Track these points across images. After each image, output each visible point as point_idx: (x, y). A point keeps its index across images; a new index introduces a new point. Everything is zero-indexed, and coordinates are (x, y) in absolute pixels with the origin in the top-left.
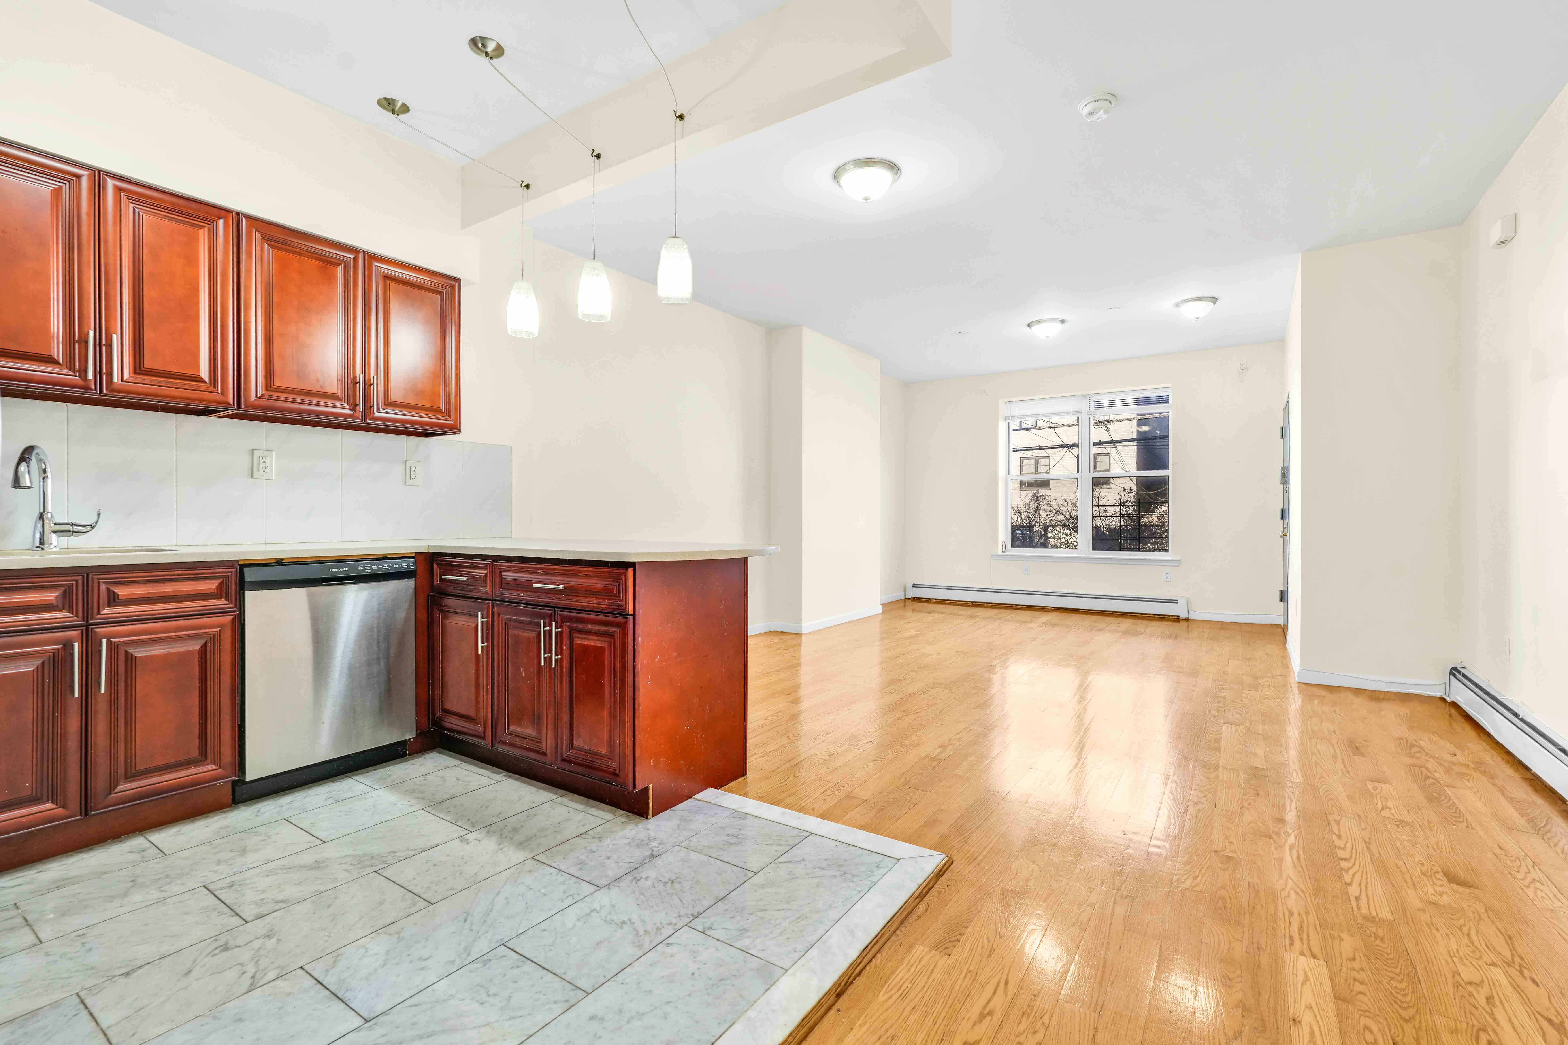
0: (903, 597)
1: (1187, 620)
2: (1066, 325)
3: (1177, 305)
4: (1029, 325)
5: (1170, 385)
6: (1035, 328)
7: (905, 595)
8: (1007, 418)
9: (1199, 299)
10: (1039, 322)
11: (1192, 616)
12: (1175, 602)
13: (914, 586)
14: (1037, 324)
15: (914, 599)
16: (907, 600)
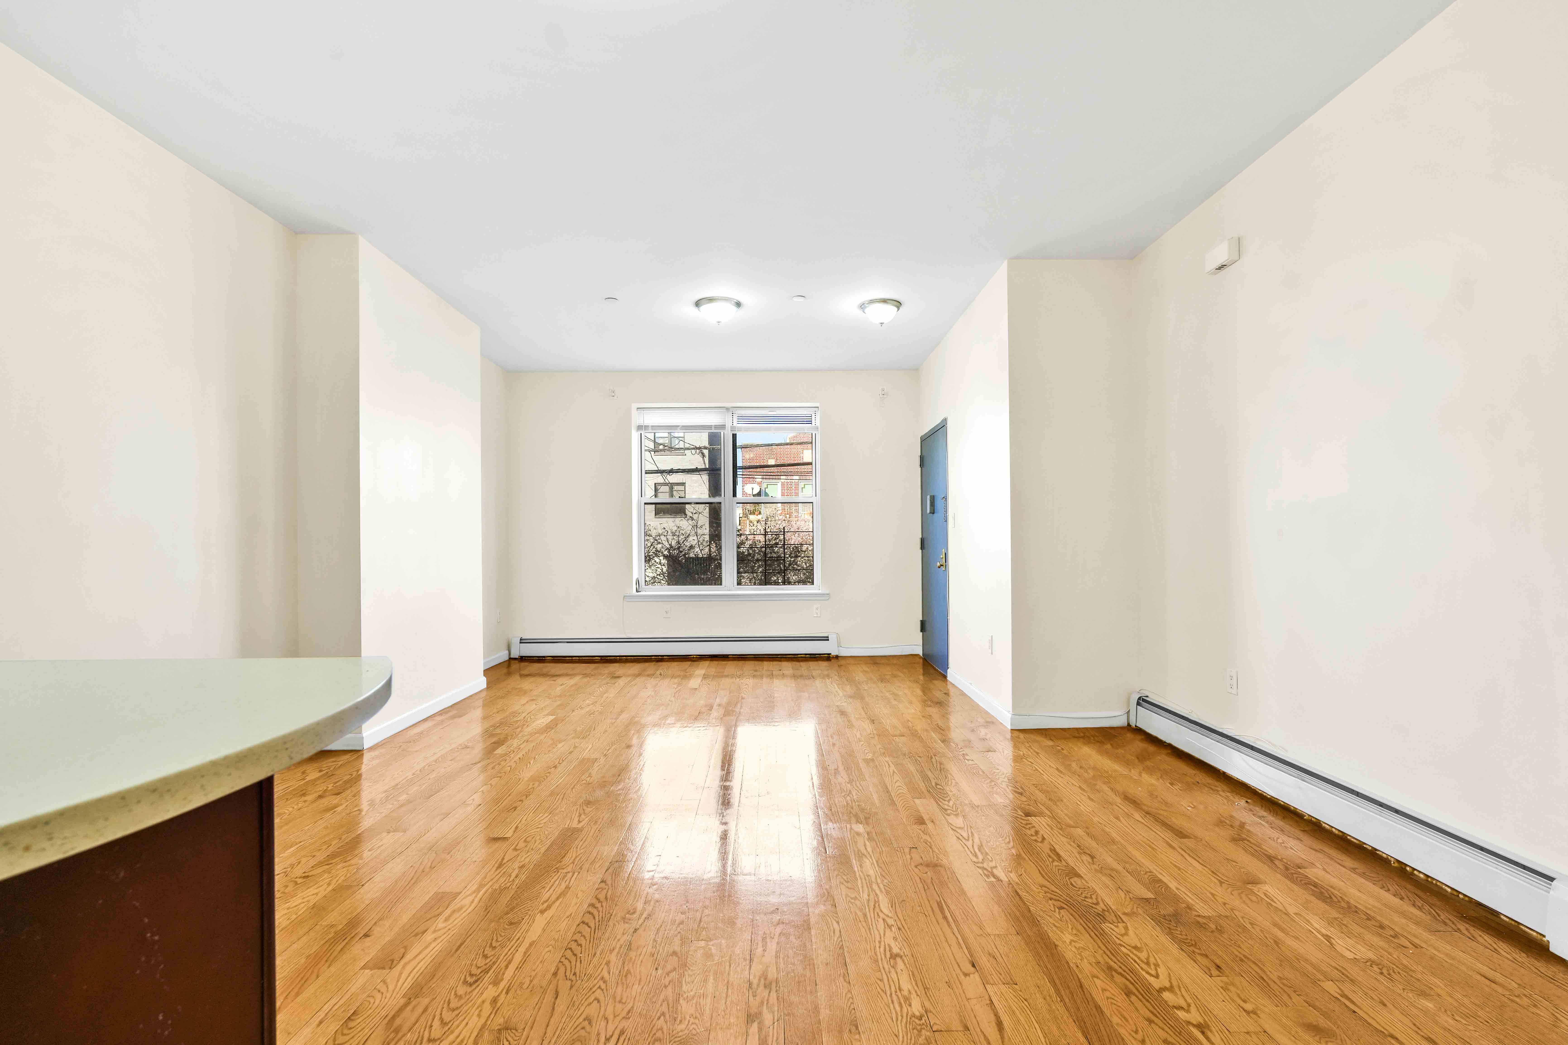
0: (507, 658)
1: (837, 657)
2: (741, 312)
3: (862, 307)
4: (698, 304)
5: (817, 405)
6: (704, 307)
7: (510, 654)
8: (640, 428)
9: (885, 301)
10: (711, 300)
11: (844, 653)
12: (826, 639)
13: (522, 641)
14: (708, 303)
15: (522, 659)
16: (513, 662)
